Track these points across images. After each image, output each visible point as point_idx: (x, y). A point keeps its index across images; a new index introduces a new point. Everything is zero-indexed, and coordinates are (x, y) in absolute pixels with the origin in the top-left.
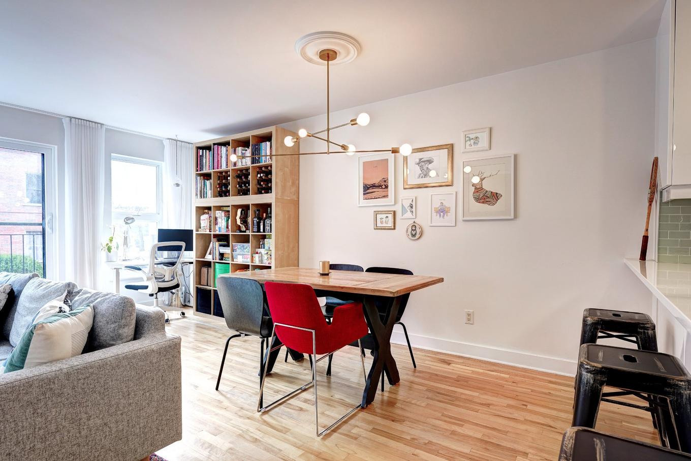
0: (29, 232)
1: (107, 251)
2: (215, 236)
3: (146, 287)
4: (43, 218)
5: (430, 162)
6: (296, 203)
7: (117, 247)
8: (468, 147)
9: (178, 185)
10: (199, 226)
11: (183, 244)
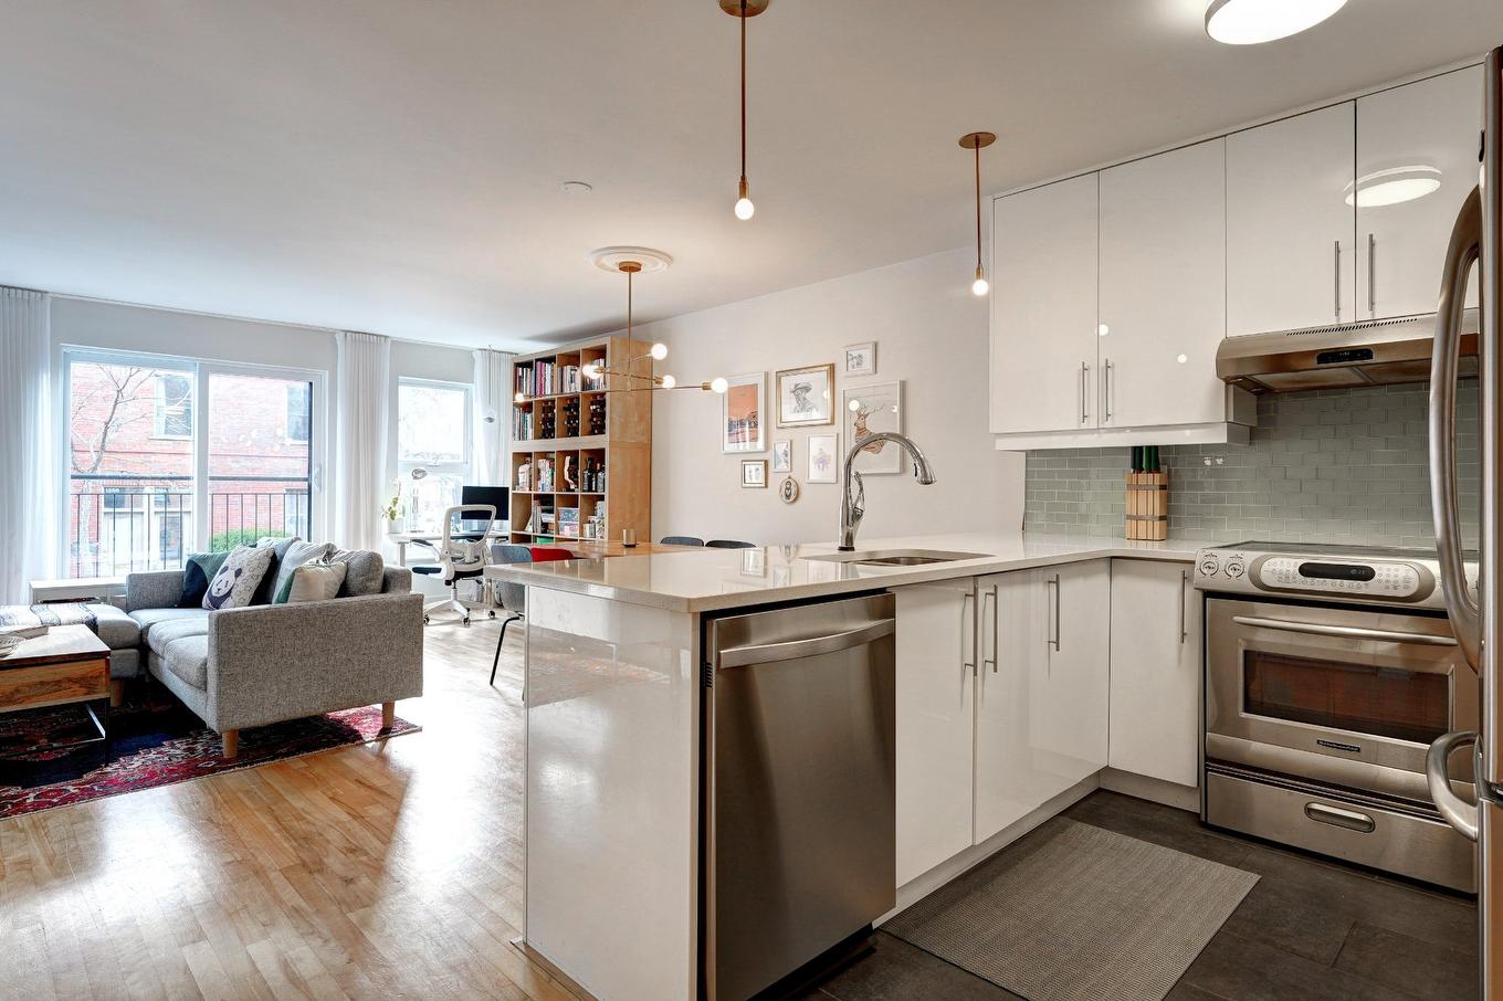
0: (290, 492)
1: (389, 517)
2: (537, 497)
3: (438, 571)
4: (310, 472)
5: (807, 389)
6: (647, 449)
7: (404, 512)
8: (850, 369)
9: (491, 420)
10: (516, 482)
11: (493, 509)
